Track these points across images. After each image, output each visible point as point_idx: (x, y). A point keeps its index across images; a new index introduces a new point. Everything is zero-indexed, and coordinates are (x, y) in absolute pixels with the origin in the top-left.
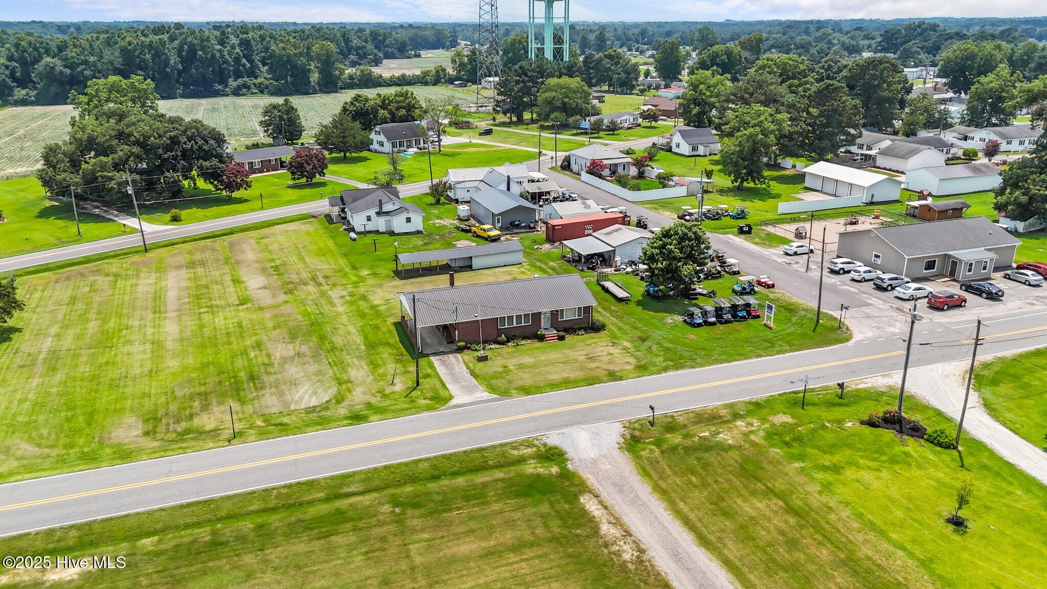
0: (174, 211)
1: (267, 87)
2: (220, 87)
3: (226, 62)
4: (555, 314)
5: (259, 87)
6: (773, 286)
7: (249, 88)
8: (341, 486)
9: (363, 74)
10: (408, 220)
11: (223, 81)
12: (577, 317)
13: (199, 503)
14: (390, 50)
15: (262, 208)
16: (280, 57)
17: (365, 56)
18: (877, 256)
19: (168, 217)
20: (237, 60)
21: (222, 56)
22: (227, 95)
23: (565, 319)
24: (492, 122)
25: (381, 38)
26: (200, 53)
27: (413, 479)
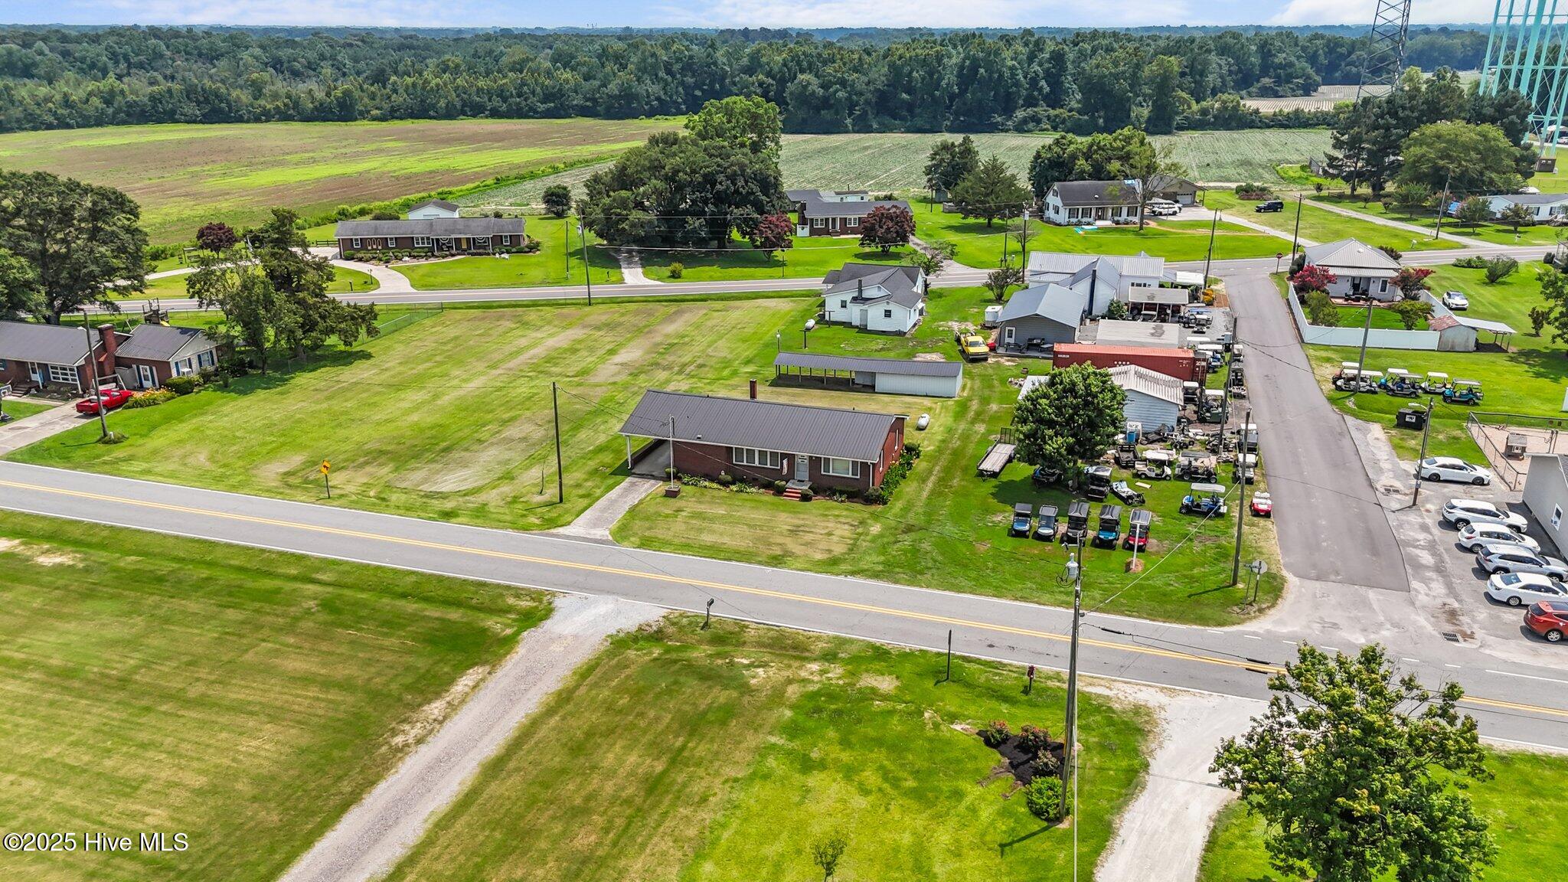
0: (676, 266)
1: (1064, 122)
2: (999, 119)
3: (1017, 84)
4: (815, 462)
5: (1054, 121)
6: (1267, 514)
7: (1038, 121)
8: (318, 570)
9: (1226, 108)
10: (888, 314)
11: (1008, 111)
12: (850, 476)
13: (206, 541)
14: (1354, 70)
15: (783, 277)
16: (1090, 78)
17: (1289, 79)
18: (1558, 514)
19: (666, 271)
20: (1034, 82)
21: (1013, 75)
22: (1007, 131)
23: (831, 473)
24: (1315, 193)
25: (1343, 50)
26: (982, 70)
27: (387, 590)
